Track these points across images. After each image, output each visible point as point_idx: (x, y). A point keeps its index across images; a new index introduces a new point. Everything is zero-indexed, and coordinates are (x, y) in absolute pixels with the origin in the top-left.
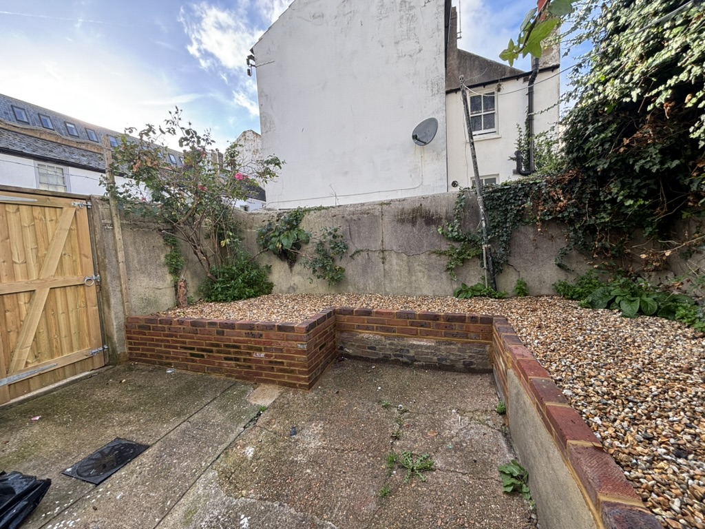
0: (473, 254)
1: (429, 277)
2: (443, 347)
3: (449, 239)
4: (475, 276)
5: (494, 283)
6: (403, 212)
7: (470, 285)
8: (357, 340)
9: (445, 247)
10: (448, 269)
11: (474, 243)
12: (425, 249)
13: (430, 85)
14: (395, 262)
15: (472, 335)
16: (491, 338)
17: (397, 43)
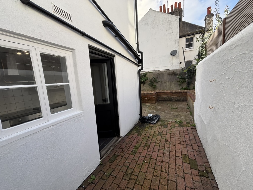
0: (184, 81)
1: (175, 86)
2: (178, 97)
3: (179, 78)
4: (185, 86)
5: (189, 87)
6: (170, 73)
7: (184, 87)
8: (161, 97)
9: (178, 80)
10: (179, 84)
11: (185, 79)
12: (174, 80)
13: (175, 41)
14: (167, 83)
15: (183, 95)
16: (187, 95)
17: (167, 30)
